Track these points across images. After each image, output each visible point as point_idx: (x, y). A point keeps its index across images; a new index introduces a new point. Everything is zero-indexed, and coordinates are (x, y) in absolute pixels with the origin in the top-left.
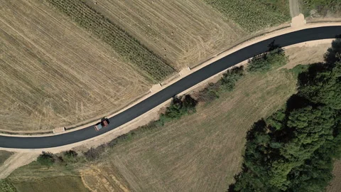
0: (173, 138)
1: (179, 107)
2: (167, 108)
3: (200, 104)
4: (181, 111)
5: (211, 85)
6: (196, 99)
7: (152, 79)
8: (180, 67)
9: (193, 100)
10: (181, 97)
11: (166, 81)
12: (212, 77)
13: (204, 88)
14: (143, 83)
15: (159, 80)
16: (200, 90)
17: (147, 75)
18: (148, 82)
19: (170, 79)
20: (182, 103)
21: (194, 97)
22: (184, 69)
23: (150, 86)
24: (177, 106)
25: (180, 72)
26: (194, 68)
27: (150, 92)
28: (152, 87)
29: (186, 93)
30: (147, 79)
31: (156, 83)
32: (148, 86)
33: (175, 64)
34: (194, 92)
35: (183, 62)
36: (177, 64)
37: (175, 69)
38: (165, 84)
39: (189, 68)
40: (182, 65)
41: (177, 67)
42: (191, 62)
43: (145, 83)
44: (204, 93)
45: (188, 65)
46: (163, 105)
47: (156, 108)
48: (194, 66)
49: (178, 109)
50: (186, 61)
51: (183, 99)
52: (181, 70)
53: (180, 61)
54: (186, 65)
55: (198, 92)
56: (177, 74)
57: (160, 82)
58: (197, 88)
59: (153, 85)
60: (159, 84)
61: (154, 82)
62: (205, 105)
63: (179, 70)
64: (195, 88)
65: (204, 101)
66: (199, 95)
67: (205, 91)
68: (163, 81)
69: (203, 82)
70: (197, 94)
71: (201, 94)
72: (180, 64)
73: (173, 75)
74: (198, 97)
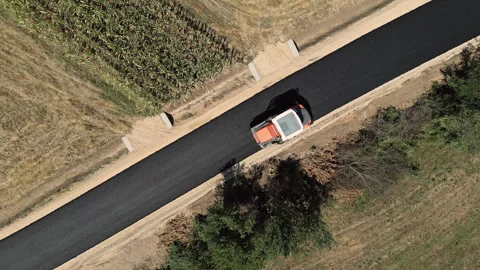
1: (251, 222)
2: (200, 218)
3: (340, 195)
4: (259, 242)
5: (387, 115)
6: (323, 177)
7: (131, 94)
8: (255, 40)
9: (313, 181)
10: (258, 170)
11: (196, 104)
12: (396, 83)
13: (356, 128)
14: (91, 111)
15: (160, 96)
16: (343, 136)
17: (107, 78)
18: (111, 105)
19: (209, 95)
20: (263, 195)
21: (315, 170)
22: (269, 48)
23: (122, 125)
24: (240, 220)
25: (254, 60)
26: (314, 43)
27: (126, 151)
28: (130, 127)
29: (280, 155)
30: (110, 94)
31: (147, 113)
32: (113, 123)
33: (230, 27)
34: (314, 147)
35: (266, 16)
36: (238, 28)
37: (230, 46)
38: (191, 115)
39: (291, 43)
40: (263, 30)
41: (240, 41)
42: (301, 17)
43: (101, 111)
44: (359, 151)
45: (285, 30)
46: (181, 205)
47: (152, 221)
48: (313, 36)
49: (243, 237)
50: (278, 14)
51: (269, 178)
52: (256, 55)
53: (251, 10)
54: (278, 32)
55: (334, 146)
56: (241, 70)
57: (166, 107)
58: (327, 131)
59: (138, 122)
60: (164, 116)
61: (141, 105)
62: (358, 202)
63: (251, 52)
64: (317, 131)
65: (359, 186)
66: (338, 163)
67: (361, 144)
68: (179, 104)
69: (354, 105)
70: (330, 156)
71: (345, 158)
72: (251, 24)
73: (223, 78)
74: (333, 171)
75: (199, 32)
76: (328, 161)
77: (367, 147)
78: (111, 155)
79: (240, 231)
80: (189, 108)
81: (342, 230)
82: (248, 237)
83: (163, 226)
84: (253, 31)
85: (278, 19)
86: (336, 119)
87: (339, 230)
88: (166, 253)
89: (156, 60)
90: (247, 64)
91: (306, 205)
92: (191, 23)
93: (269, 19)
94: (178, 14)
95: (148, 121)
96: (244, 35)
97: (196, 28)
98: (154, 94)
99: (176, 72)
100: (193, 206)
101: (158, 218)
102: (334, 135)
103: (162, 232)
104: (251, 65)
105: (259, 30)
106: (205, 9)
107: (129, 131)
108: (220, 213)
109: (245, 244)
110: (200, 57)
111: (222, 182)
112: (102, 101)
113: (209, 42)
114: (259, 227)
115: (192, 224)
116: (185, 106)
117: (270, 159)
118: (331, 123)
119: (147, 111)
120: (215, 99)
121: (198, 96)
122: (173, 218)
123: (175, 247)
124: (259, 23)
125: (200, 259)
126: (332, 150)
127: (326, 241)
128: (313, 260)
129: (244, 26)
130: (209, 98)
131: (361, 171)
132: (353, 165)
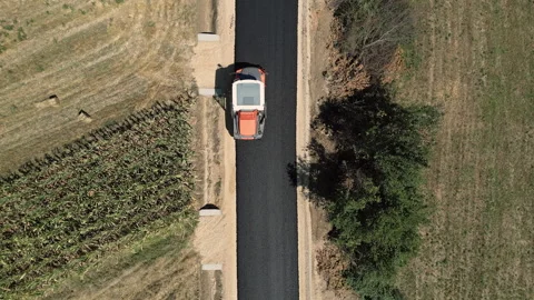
0: (478, 279)
1: (368, 183)
2: (333, 234)
3: (392, 75)
4: (394, 186)
6: (361, 81)
7: (161, 234)
8: (178, 73)
9: (358, 95)
10: (314, 146)
11: (210, 172)
13: (329, 17)
14: (155, 286)
15: (179, 204)
16: (331, 37)
17: (129, 250)
18: (162, 261)
19: (208, 153)
20: (343, 155)
21: (350, 85)
22: (194, 63)
23: (189, 261)
24: (358, 193)
25: (199, 84)
26: (215, 13)
27: (218, 273)
28: (195, 254)
29: (312, 113)
30: (149, 256)
31: (191, 228)
32: (181, 270)
33: (149, 91)
34: (325, 73)
35: (159, 47)
36: (154, 83)
37: (169, 103)
38: (219, 184)
39: (201, 37)
40: (172, 58)
41: (170, 89)
42: (181, 11)
43: (161, 276)
44: (355, 28)
45: (185, 36)
46: (307, 247)
47: (307, 286)
48: (208, 11)
49: (379, 200)
50: (164, 34)
51: (331, 139)
52: (193, 80)
53: (145, 59)
54: (183, 43)
55: (336, 51)
56: (200, 105)
57: (196, 204)
58: (315, 50)
59: (195, 243)
60: (204, 213)
61: (179, 230)
62: (409, 59)
63: (188, 84)
64: (309, 60)
65: (393, 48)
66: (355, 58)
67: (349, 21)
68: (201, 190)
69: (304, 6)
70: (344, 62)
71: (354, 46)
72: (159, 67)
73: (199, 128)
74: (361, 67)
75: (135, 126)
76: (347, 66)
77: (355, 17)
78: (214, 292)
79: (371, 200)
80: (210, 181)
81: (429, 93)
82: (381, 194)
83: (319, 279)
84: (166, 69)
85: (169, 35)
86: (308, 34)
87: (427, 96)
88: (350, 292)
89: (140, 188)
90: (198, 94)
91: (381, 114)
92: (122, 130)
93: (164, 46)
94: (104, 137)
95: (200, 232)
96: (166, 81)
97: (129, 127)
98: (175, 210)
99: (164, 174)
100: (316, 235)
101: (307, 279)
102: (325, 45)
103: (325, 283)
104: (201, 92)
105: (170, 63)
106: (116, 107)
107: (200, 257)
108: (339, 210)
109: (387, 203)
110: (162, 140)
111: (307, 191)
112: (151, 269)
113: (152, 122)
114: (378, 177)
115: (333, 247)
116: (206, 184)
117: (312, 126)
118: (309, 40)
119: (187, 227)
120: (216, 149)
121: (202, 164)
122: (316, 263)
123: (348, 279)
124: (162, 58)
125: (376, 259)
126: (338, 56)
127: (433, 115)
128: (444, 141)
129: (157, 75)
130: (212, 154)
131: (377, 37)
132: (367, 42)
